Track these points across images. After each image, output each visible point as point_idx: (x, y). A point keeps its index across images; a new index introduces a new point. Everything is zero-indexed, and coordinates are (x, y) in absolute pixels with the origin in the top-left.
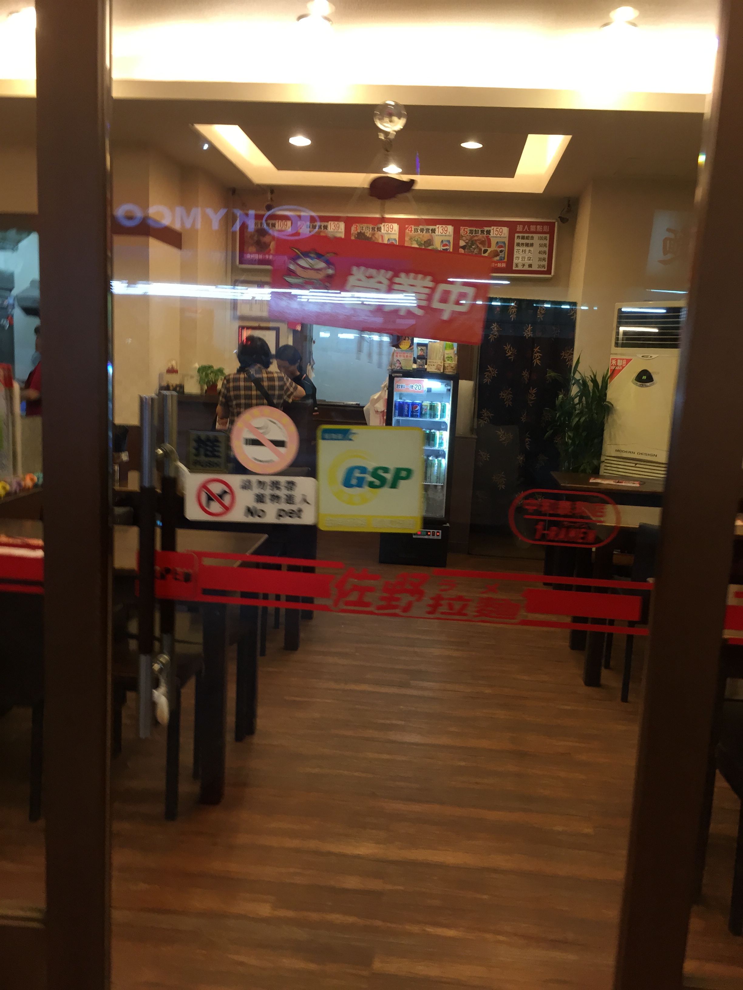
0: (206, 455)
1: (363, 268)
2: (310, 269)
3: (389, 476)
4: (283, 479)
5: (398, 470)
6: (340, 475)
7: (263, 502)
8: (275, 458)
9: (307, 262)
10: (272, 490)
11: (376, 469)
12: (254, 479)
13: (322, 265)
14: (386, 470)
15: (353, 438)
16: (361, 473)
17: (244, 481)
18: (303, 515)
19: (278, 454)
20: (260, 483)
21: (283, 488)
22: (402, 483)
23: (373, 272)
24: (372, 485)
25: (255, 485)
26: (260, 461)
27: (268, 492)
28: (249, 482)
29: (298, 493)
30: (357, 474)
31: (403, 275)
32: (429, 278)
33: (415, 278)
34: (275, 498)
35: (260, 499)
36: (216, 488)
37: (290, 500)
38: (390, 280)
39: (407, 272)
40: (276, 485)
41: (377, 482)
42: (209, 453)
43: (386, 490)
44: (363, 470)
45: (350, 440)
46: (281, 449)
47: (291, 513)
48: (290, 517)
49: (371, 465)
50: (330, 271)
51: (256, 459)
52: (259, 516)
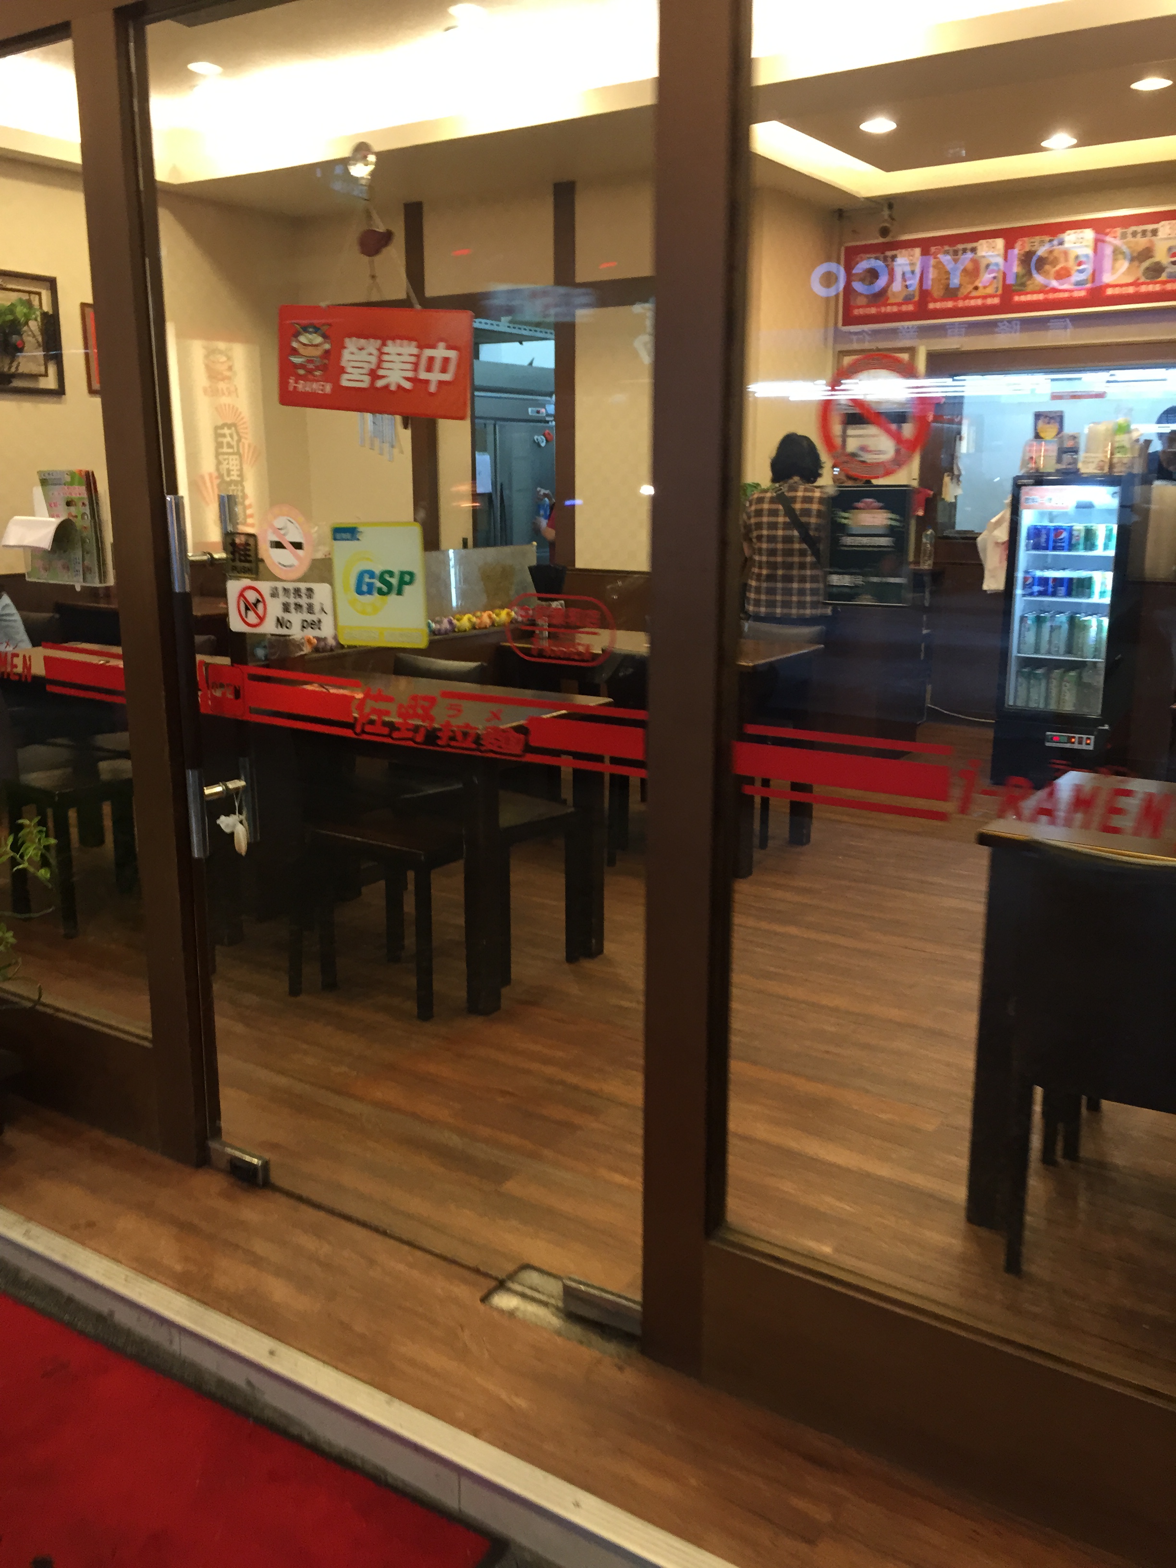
0: (241, 561)
1: (354, 339)
2: (310, 345)
3: (394, 581)
4: (303, 586)
5: (402, 574)
6: (353, 582)
7: (289, 612)
8: (295, 562)
9: (307, 338)
10: (295, 598)
11: (383, 574)
12: (280, 585)
13: (318, 340)
14: (391, 574)
15: (360, 538)
16: (370, 578)
17: (271, 587)
18: (323, 626)
19: (297, 557)
20: (286, 590)
21: (303, 595)
22: (407, 589)
23: (362, 342)
24: (381, 592)
25: (281, 592)
26: (285, 566)
27: (292, 600)
28: (276, 588)
29: (316, 601)
30: (367, 579)
31: (389, 342)
32: (414, 343)
33: (401, 346)
34: (298, 606)
35: (286, 608)
36: (251, 596)
37: (310, 609)
38: (379, 350)
39: (393, 339)
40: (297, 591)
41: (385, 589)
42: (243, 558)
43: (393, 597)
44: (372, 574)
45: (358, 539)
46: (299, 552)
47: (312, 624)
48: (312, 628)
49: (378, 570)
50: (327, 346)
51: (280, 563)
52: (287, 628)
